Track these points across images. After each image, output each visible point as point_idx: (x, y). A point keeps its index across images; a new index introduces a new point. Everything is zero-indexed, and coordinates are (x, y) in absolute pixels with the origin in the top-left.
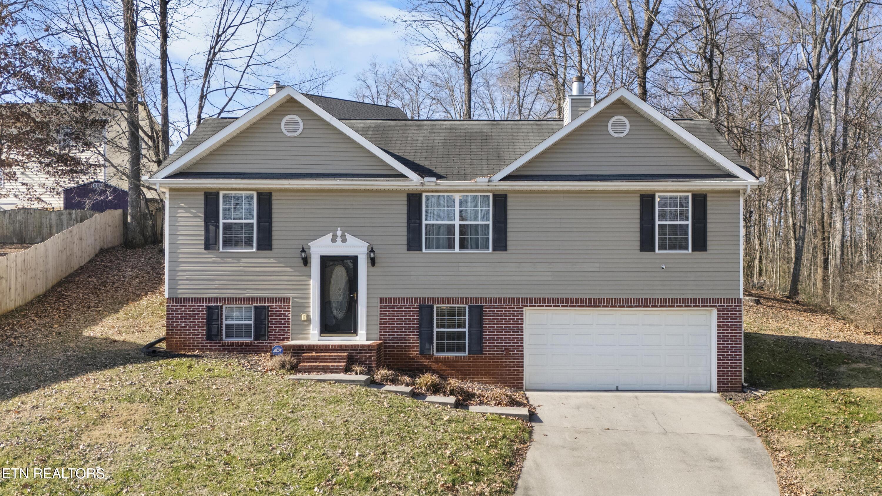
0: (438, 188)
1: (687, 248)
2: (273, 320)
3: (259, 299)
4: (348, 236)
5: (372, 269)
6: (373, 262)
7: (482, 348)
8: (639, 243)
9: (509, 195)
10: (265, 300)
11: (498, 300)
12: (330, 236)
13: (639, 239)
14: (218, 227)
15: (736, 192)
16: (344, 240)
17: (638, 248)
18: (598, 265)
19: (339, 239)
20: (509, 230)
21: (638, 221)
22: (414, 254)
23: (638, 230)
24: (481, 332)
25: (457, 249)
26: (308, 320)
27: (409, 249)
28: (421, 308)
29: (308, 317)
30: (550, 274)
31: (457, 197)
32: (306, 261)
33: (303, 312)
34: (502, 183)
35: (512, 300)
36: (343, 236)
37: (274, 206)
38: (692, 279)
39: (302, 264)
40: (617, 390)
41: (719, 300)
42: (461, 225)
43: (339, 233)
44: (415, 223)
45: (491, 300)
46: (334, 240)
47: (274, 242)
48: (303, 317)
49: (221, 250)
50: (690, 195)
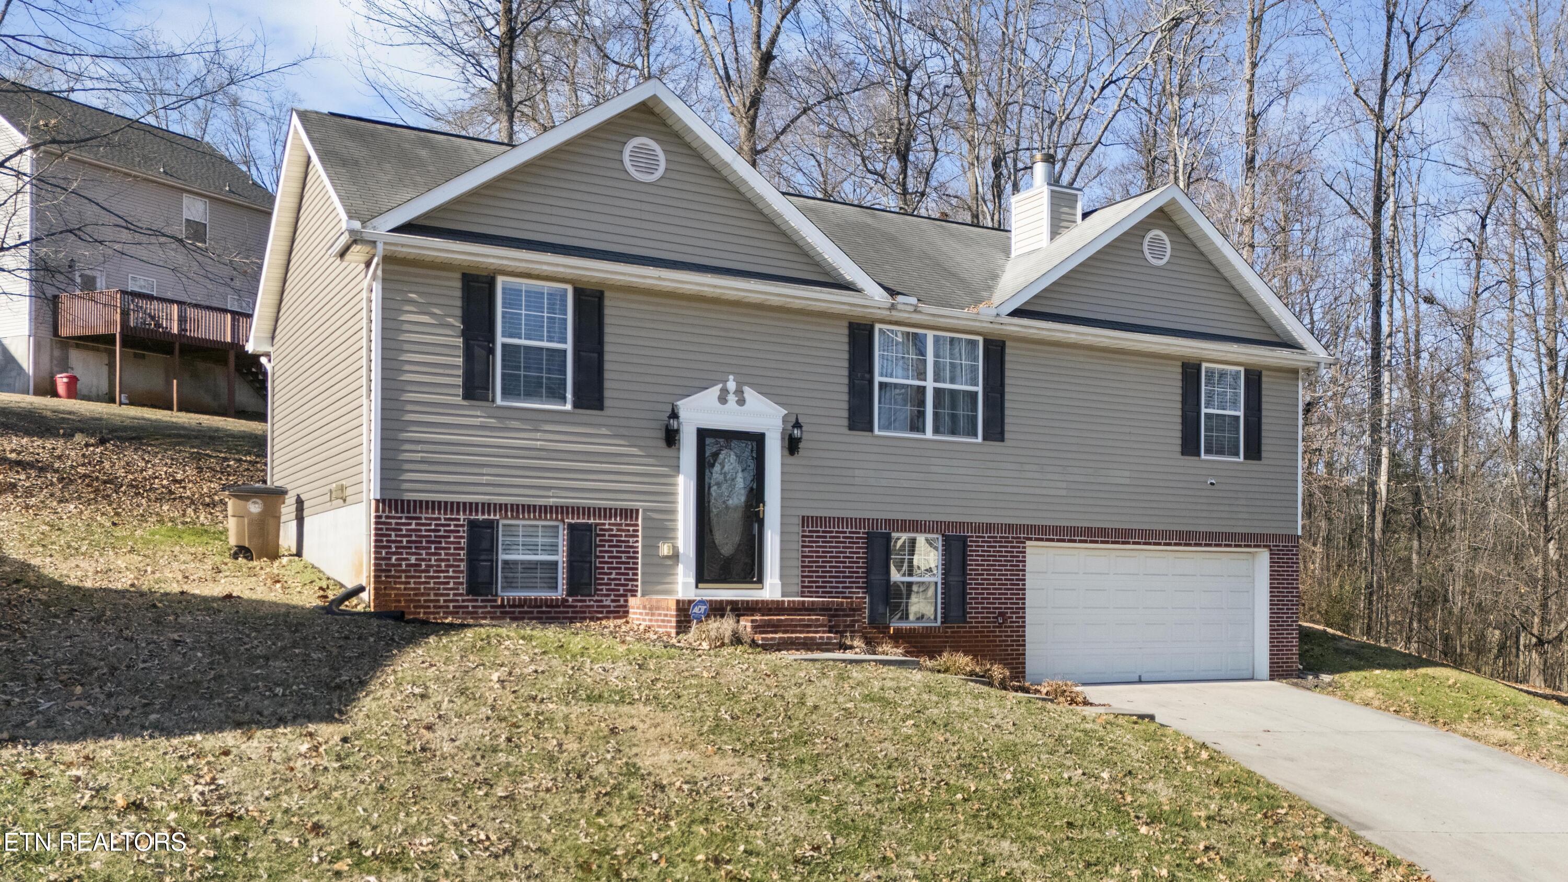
0: (916, 318)
1: (1237, 454)
2: (604, 555)
3: (575, 510)
4: (749, 392)
5: (791, 460)
6: (792, 445)
7: (965, 613)
8: (1179, 442)
10: (588, 511)
11: (990, 527)
12: (715, 391)
13: (1179, 434)
14: (492, 351)
15: (1294, 372)
16: (741, 402)
17: (1179, 449)
18: (1127, 474)
19: (732, 398)
20: (1007, 405)
21: (1179, 406)
22: (860, 437)
23: (1179, 420)
24: (964, 584)
25: (929, 434)
26: (675, 557)
27: (851, 427)
28: (870, 537)
29: (675, 548)
30: (1064, 485)
31: (930, 335)
32: (671, 437)
33: (666, 539)
34: (1016, 320)
35: (1010, 527)
36: (739, 392)
37: (607, 320)
38: (1243, 502)
39: (663, 444)
40: (1140, 681)
41: (1275, 537)
42: (938, 392)
43: (732, 385)
44: (863, 378)
45: (979, 527)
46: (723, 399)
47: (607, 394)
48: (665, 550)
49: (499, 401)
50: (1242, 369)
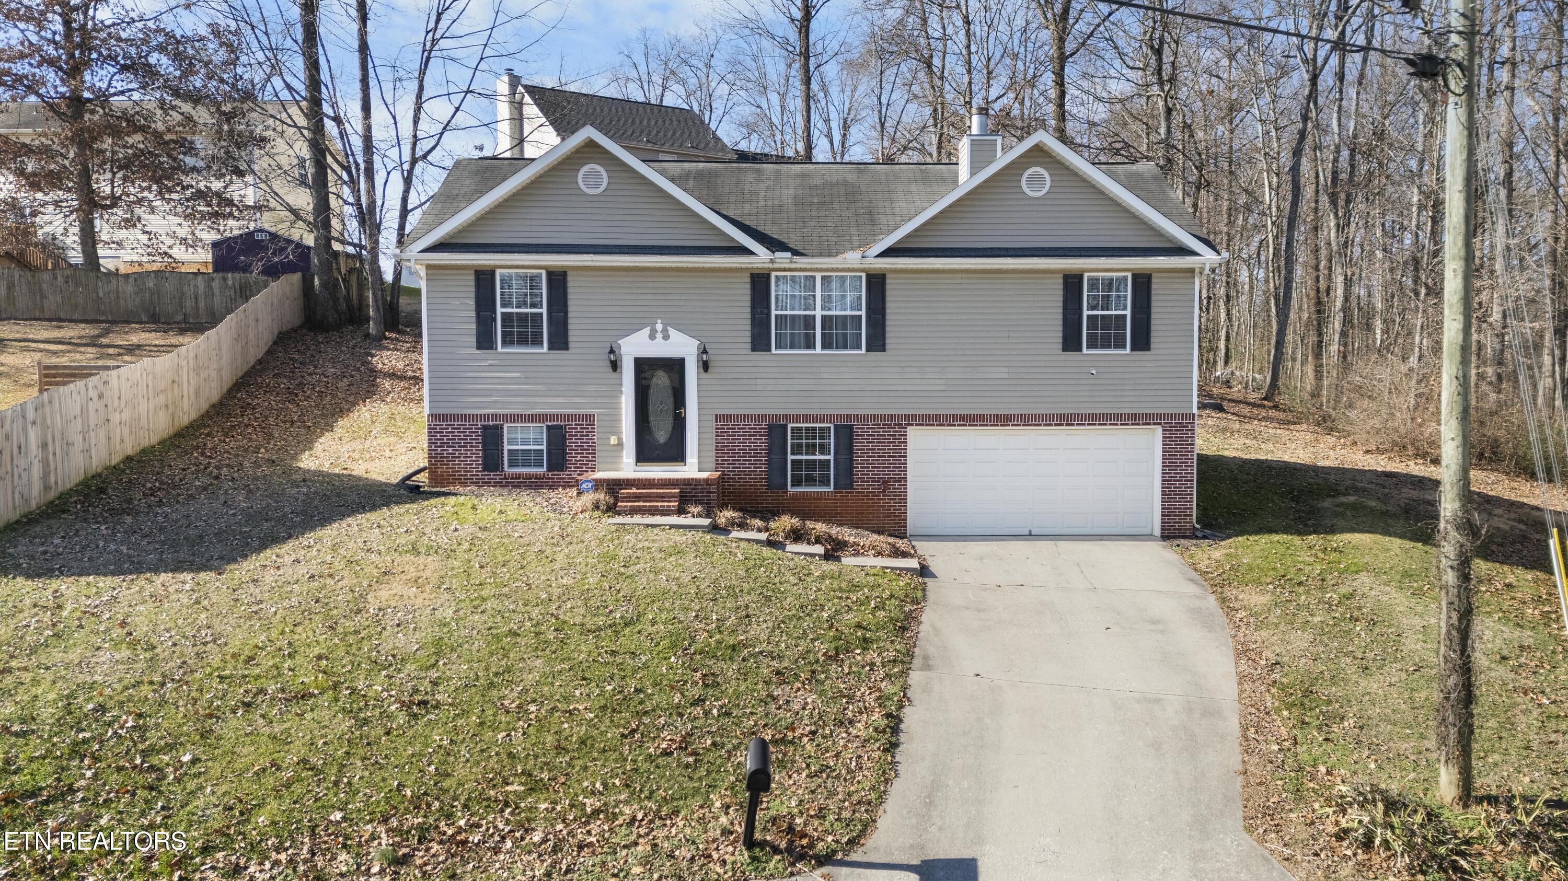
0: (793, 266)
1: (1124, 347)
2: (572, 443)
3: (551, 417)
4: (671, 331)
5: (704, 375)
6: (705, 366)
7: (852, 482)
8: (1061, 341)
9: (888, 276)
10: (561, 417)
11: (874, 417)
12: (647, 331)
13: (1061, 335)
14: (495, 320)
15: (1191, 271)
16: (666, 337)
17: (1060, 346)
18: (1006, 370)
19: (659, 336)
20: (888, 323)
21: (1061, 311)
22: (761, 356)
23: (1061, 323)
24: (851, 460)
25: (818, 349)
26: (620, 445)
27: (754, 349)
28: (771, 428)
29: (620, 439)
30: (943, 382)
31: (818, 276)
32: (615, 366)
33: (614, 433)
34: (880, 260)
35: (893, 417)
36: (665, 331)
37: (569, 290)
38: (1131, 387)
39: (610, 369)
40: (1030, 536)
41: (1166, 416)
42: (824, 317)
43: (659, 327)
44: (761, 313)
45: (864, 418)
46: (652, 337)
47: (571, 339)
48: (613, 440)
49: (500, 349)
50: (1129, 275)
